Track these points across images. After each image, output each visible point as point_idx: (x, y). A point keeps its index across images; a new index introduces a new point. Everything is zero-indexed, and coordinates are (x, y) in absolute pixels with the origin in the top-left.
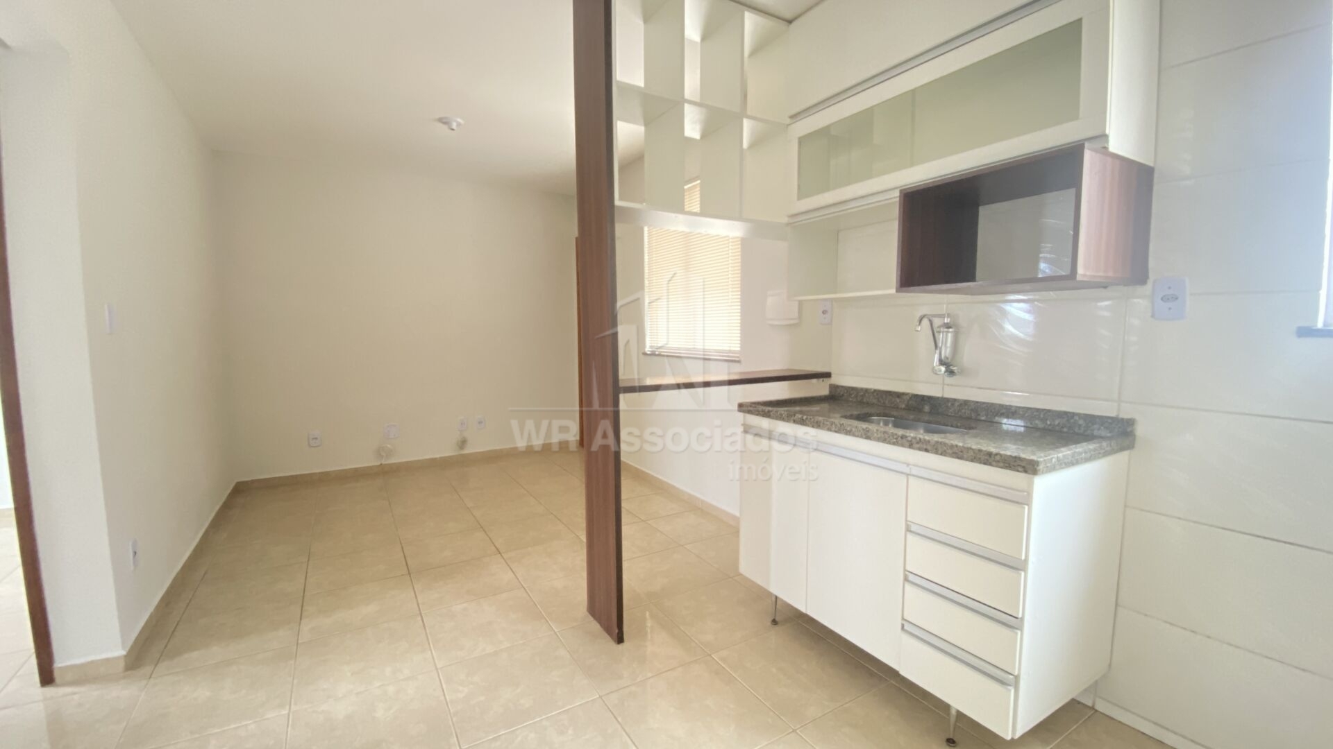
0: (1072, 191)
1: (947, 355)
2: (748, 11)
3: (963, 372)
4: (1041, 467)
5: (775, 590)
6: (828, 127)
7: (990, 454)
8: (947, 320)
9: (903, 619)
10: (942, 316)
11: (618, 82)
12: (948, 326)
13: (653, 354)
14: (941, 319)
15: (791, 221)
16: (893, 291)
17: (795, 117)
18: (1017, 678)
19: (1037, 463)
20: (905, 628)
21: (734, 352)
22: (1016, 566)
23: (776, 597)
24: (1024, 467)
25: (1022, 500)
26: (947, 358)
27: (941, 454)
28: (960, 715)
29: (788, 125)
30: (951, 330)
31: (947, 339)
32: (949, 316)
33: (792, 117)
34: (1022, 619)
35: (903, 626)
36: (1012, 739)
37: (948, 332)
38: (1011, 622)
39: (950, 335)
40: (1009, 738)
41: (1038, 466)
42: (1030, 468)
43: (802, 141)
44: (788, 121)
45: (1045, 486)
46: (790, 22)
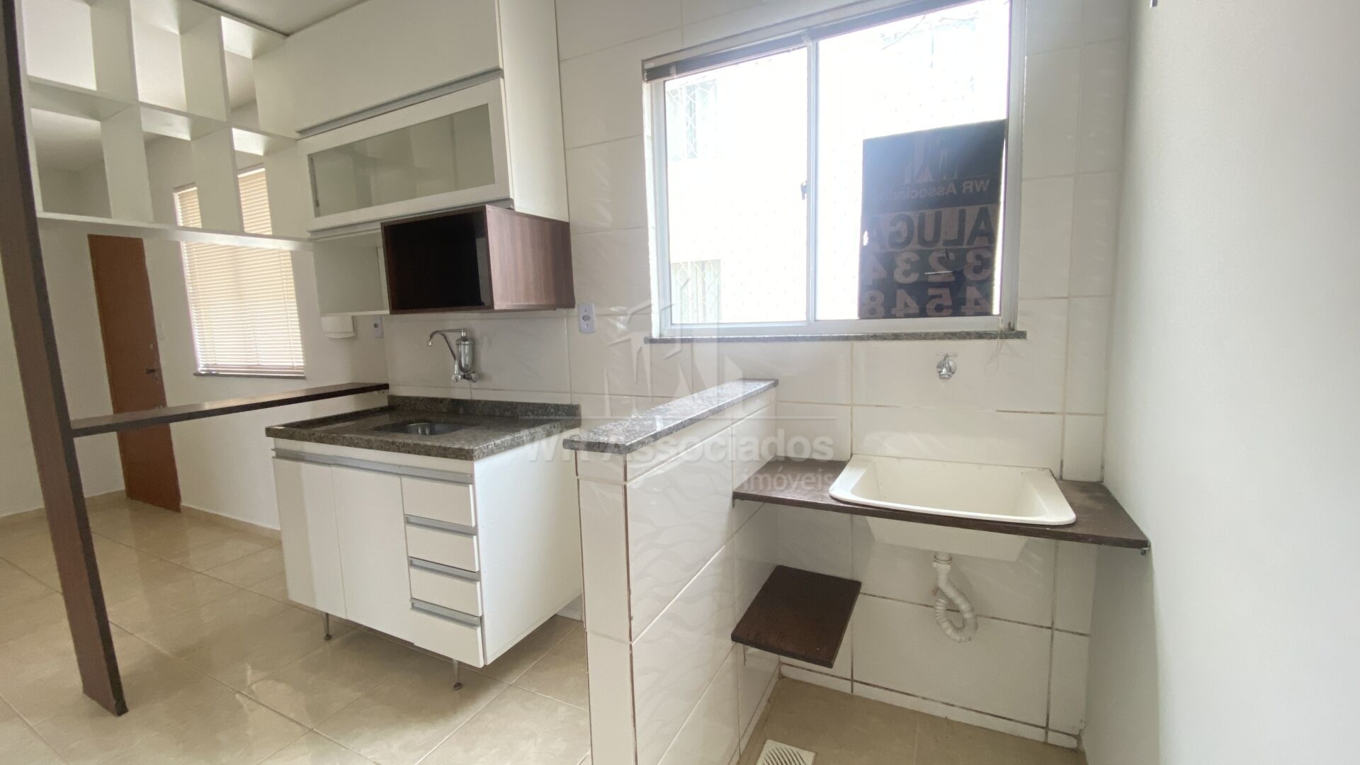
0: (484, 239)
1: (467, 363)
2: (225, 16)
3: (481, 377)
4: (476, 453)
5: (323, 607)
6: (353, 144)
7: (445, 449)
8: (463, 334)
9: (412, 598)
10: (459, 331)
11: (29, 77)
12: (464, 339)
13: (209, 374)
14: (459, 333)
15: (314, 237)
16: (388, 312)
17: (304, 132)
18: (481, 619)
19: (472, 451)
20: (415, 605)
21: (298, 368)
22: (470, 532)
23: (327, 614)
24: (464, 456)
25: (466, 480)
26: (468, 366)
27: (418, 454)
28: (460, 663)
29: (297, 140)
30: (467, 343)
31: (465, 349)
32: (465, 330)
33: (301, 132)
34: (479, 572)
35: (413, 604)
36: (485, 666)
37: (465, 345)
38: (472, 577)
39: (467, 347)
40: (481, 665)
41: (473, 453)
42: (467, 455)
43: (311, 158)
44: (297, 136)
45: (482, 468)
46: (287, 35)
